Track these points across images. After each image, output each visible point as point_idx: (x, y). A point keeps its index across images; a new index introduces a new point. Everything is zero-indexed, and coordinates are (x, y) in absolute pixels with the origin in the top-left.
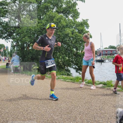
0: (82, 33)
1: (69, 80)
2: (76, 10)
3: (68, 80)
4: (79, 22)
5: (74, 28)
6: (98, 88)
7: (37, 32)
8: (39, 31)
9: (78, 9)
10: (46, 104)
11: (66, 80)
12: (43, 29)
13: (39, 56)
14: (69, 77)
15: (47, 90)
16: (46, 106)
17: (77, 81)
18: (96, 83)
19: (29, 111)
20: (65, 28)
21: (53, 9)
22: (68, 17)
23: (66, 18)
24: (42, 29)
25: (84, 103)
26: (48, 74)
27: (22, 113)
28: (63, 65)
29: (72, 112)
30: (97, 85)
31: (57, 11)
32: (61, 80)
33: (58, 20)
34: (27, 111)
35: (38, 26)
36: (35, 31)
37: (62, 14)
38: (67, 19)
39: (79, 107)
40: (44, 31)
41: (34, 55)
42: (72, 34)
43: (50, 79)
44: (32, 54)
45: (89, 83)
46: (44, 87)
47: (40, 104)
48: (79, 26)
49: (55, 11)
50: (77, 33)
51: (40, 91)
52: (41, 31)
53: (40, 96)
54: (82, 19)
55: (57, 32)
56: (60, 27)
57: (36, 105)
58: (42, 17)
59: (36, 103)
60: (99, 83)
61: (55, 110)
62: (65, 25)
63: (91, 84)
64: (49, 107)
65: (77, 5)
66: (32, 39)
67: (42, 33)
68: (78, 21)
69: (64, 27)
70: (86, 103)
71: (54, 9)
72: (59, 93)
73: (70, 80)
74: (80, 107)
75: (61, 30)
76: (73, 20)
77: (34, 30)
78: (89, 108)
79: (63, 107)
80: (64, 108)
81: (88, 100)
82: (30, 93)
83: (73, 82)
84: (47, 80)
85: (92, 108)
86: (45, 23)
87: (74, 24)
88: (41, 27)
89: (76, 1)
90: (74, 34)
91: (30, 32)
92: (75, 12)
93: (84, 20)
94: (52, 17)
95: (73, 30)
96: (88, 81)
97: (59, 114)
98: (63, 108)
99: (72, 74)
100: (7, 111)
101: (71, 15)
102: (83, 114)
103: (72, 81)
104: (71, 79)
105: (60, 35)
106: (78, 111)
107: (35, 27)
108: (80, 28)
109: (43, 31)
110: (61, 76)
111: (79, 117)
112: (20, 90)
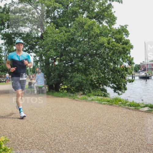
0: (121, 42)
1: (106, 103)
2: (111, 14)
3: (104, 103)
4: (117, 30)
5: (110, 37)
6: (143, 112)
7: (65, 44)
8: (66, 43)
9: (115, 12)
10: (77, 132)
11: (102, 102)
12: (72, 39)
13: (67, 73)
14: (105, 98)
15: (78, 114)
16: (77, 135)
17: (116, 104)
18: (141, 105)
19: (57, 141)
20: (99, 36)
21: (83, 14)
22: (102, 23)
23: (99, 25)
24: (70, 39)
25: (125, 132)
26: (79, 95)
27: (48, 143)
28: (97, 84)
29: (110, 142)
30: (141, 108)
31: (87, 17)
32: (95, 102)
33: (89, 26)
34: (54, 140)
35: (65, 36)
36: (62, 43)
37: (94, 20)
38: (101, 25)
39: (118, 136)
40: (73, 41)
41: (62, 72)
42: (109, 44)
43: (81, 101)
44: (59, 71)
45: (131, 106)
46: (75, 111)
47: (70, 131)
48: (116, 33)
49: (85, 16)
50: (114, 43)
51: (69, 115)
52: (69, 43)
53: (70, 122)
54: (120, 25)
55: (89, 43)
56: (93, 35)
57: (65, 134)
58: (70, 25)
59: (66, 131)
60: (144, 105)
61: (90, 139)
62: (99, 33)
63: (133, 107)
64: (82, 137)
65: (113, 8)
66: (59, 52)
67: (70, 44)
68: (114, 28)
69: (97, 35)
70: (128, 131)
71: (85, 14)
72: (93, 118)
73: (106, 101)
74: (120, 136)
75: (94, 39)
76: (108, 27)
77: (61, 41)
78: (131, 138)
79: (98, 136)
80: (100, 137)
81: (130, 127)
82: (58, 118)
83: (111, 105)
84: (78, 102)
85: (136, 138)
86: (74, 32)
87: (110, 31)
88: (69, 38)
89: (111, 2)
90: (111, 44)
91: (56, 44)
92: (111, 16)
93: (122, 26)
94: (82, 23)
95: (109, 40)
96: (129, 103)
97: (95, 144)
98: (98, 138)
99: (109, 94)
100: (31, 140)
101: (106, 20)
102: (124, 145)
103: (109, 104)
104: (108, 101)
105: (94, 45)
106: (117, 142)
107: (62, 37)
108: (118, 36)
109: (71, 41)
110: (95, 98)
111: (120, 149)
112: (45, 114)
